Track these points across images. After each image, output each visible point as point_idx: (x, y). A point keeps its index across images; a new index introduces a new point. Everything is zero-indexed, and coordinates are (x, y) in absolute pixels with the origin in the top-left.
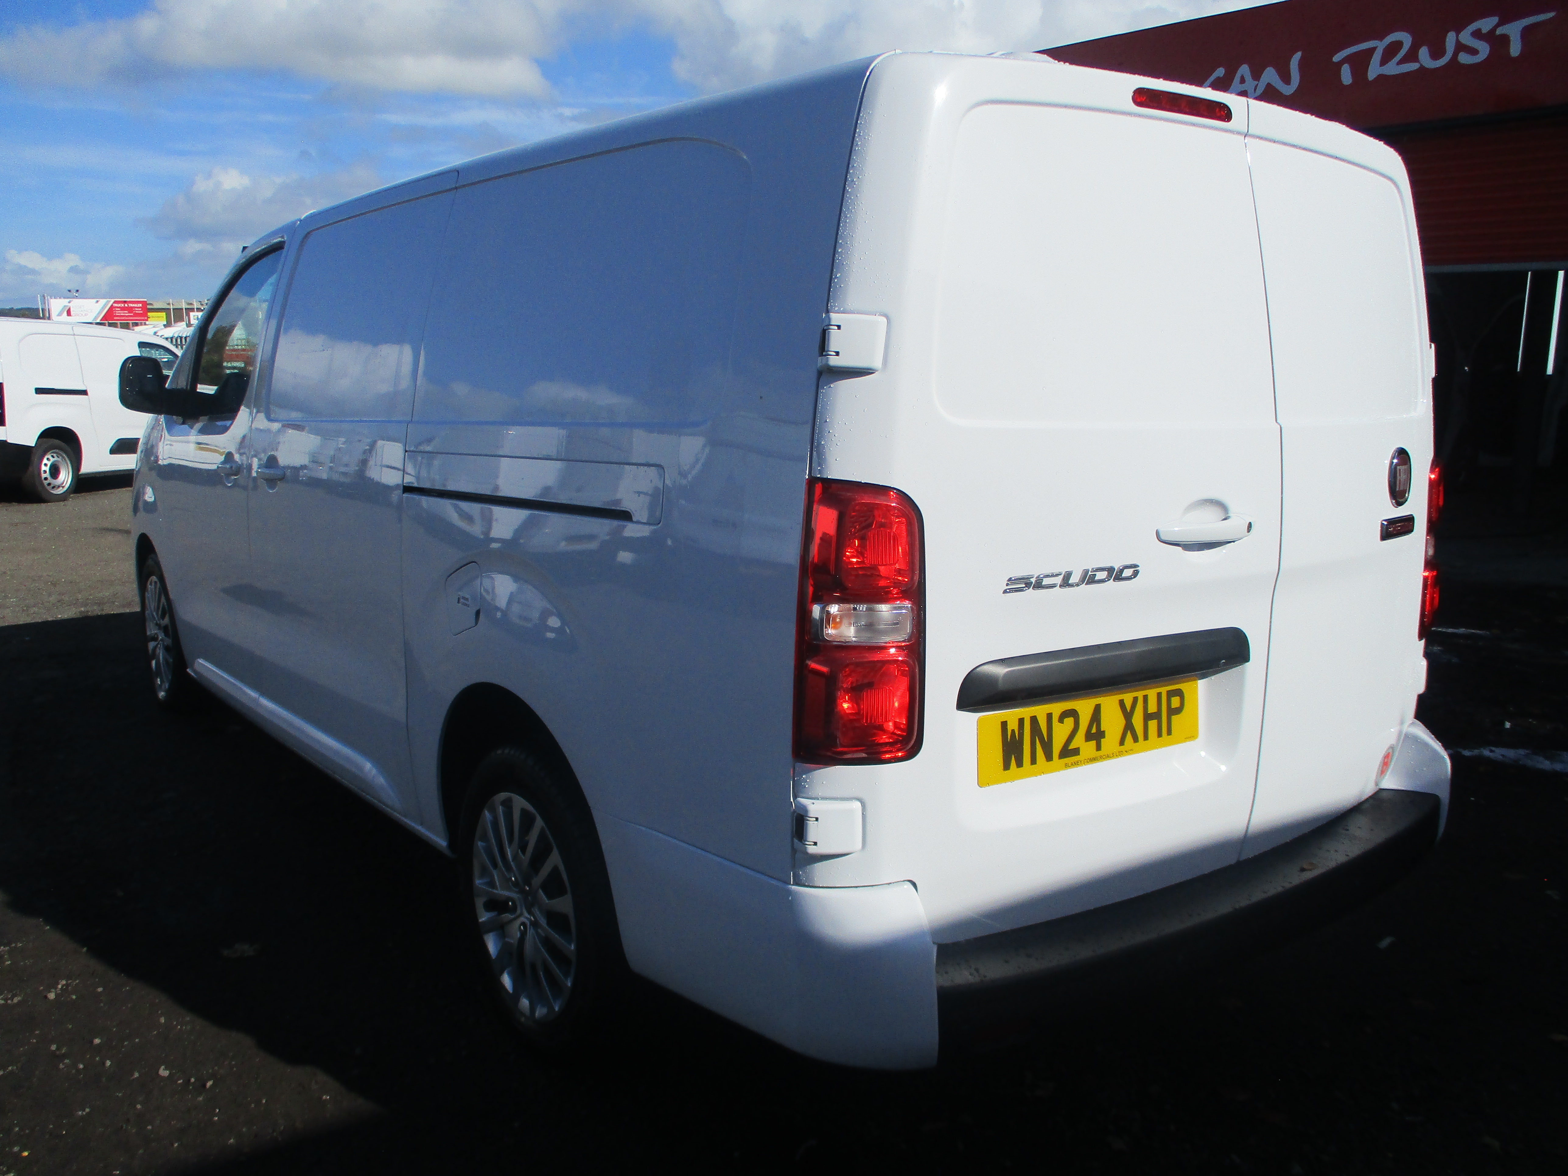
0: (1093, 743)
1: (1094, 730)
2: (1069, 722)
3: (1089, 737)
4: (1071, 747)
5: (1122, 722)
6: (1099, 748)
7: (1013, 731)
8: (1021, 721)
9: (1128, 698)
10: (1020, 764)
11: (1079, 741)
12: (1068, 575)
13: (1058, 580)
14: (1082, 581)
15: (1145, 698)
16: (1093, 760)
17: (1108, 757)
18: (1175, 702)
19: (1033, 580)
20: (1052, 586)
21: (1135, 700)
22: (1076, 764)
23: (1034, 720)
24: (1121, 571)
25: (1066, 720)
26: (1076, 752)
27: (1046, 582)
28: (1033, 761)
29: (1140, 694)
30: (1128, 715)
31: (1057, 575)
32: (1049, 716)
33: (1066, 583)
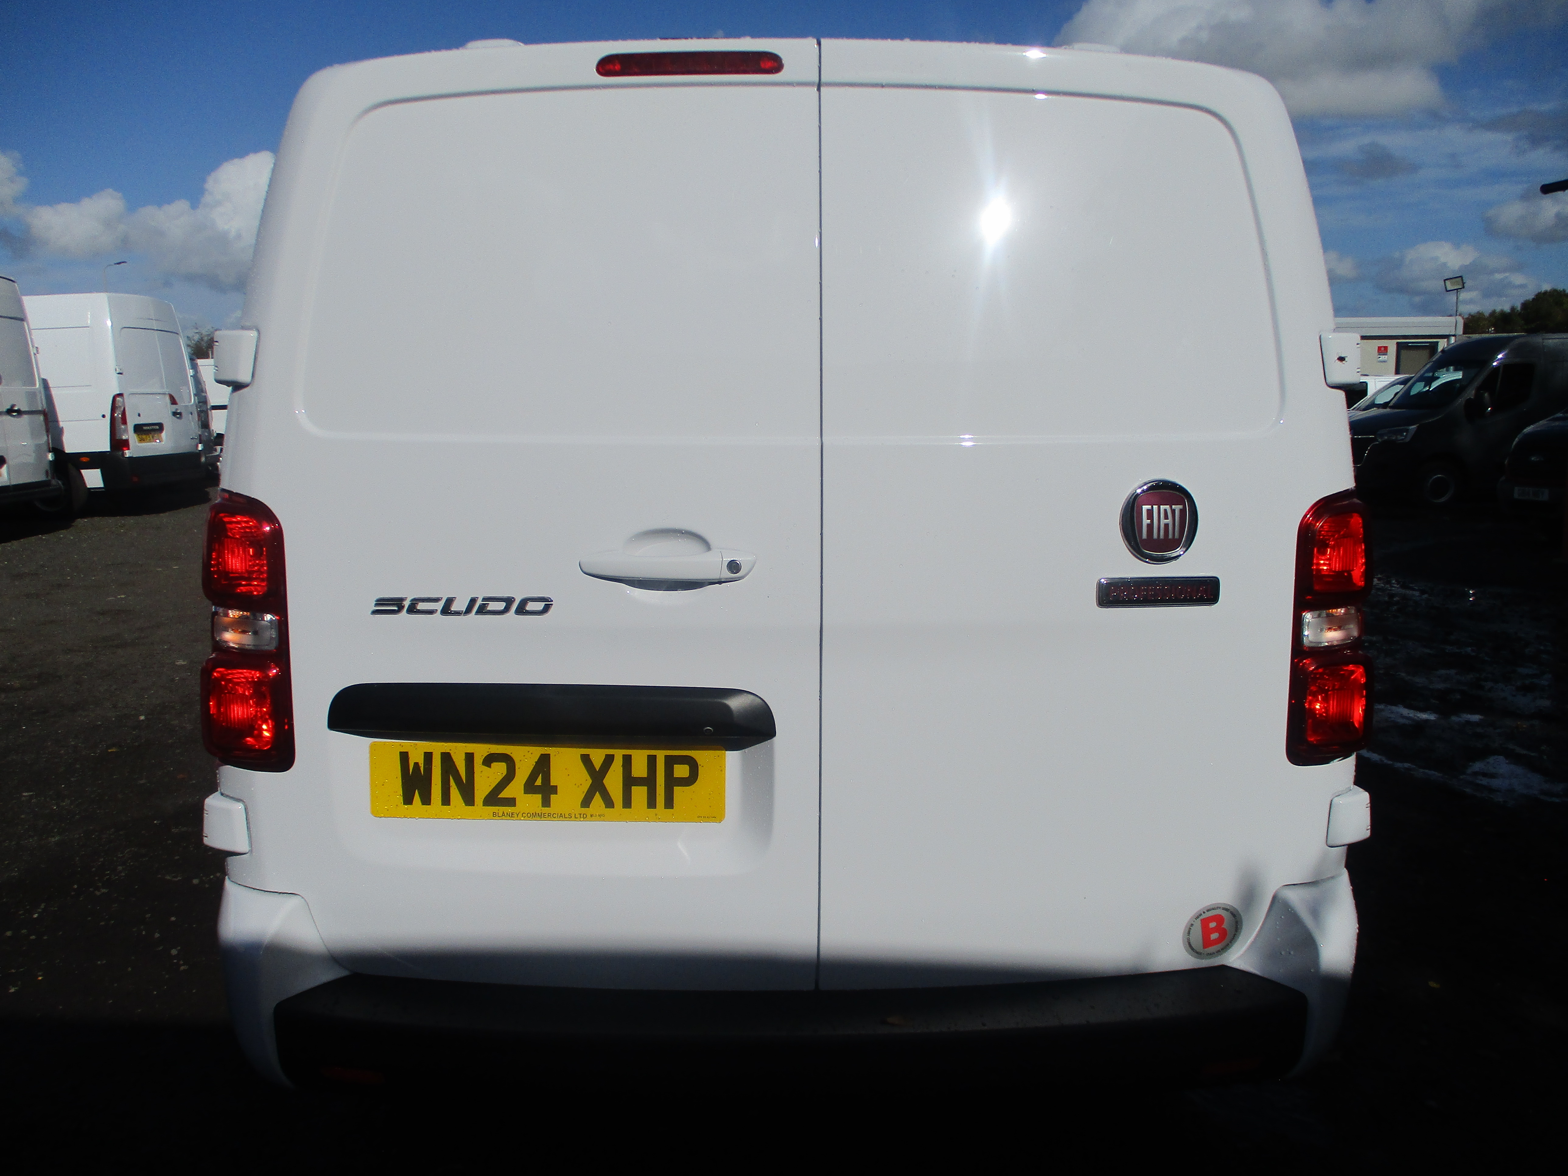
0: (538, 798)
1: (539, 782)
2: (500, 769)
3: (530, 787)
4: (502, 795)
5: (586, 781)
6: (546, 803)
7: (416, 764)
8: (428, 756)
9: (598, 756)
10: (426, 800)
11: (516, 789)
12: (450, 601)
13: (439, 606)
14: (468, 610)
15: (627, 760)
16: (534, 816)
17: (562, 816)
18: (681, 771)
19: (407, 604)
20: (431, 612)
21: (609, 759)
22: (512, 815)
23: (446, 758)
24: (524, 602)
25: (494, 765)
26: (511, 802)
27: (421, 606)
28: (446, 800)
29: (619, 754)
30: (598, 777)
31: (437, 600)
32: (470, 757)
33: (446, 610)
